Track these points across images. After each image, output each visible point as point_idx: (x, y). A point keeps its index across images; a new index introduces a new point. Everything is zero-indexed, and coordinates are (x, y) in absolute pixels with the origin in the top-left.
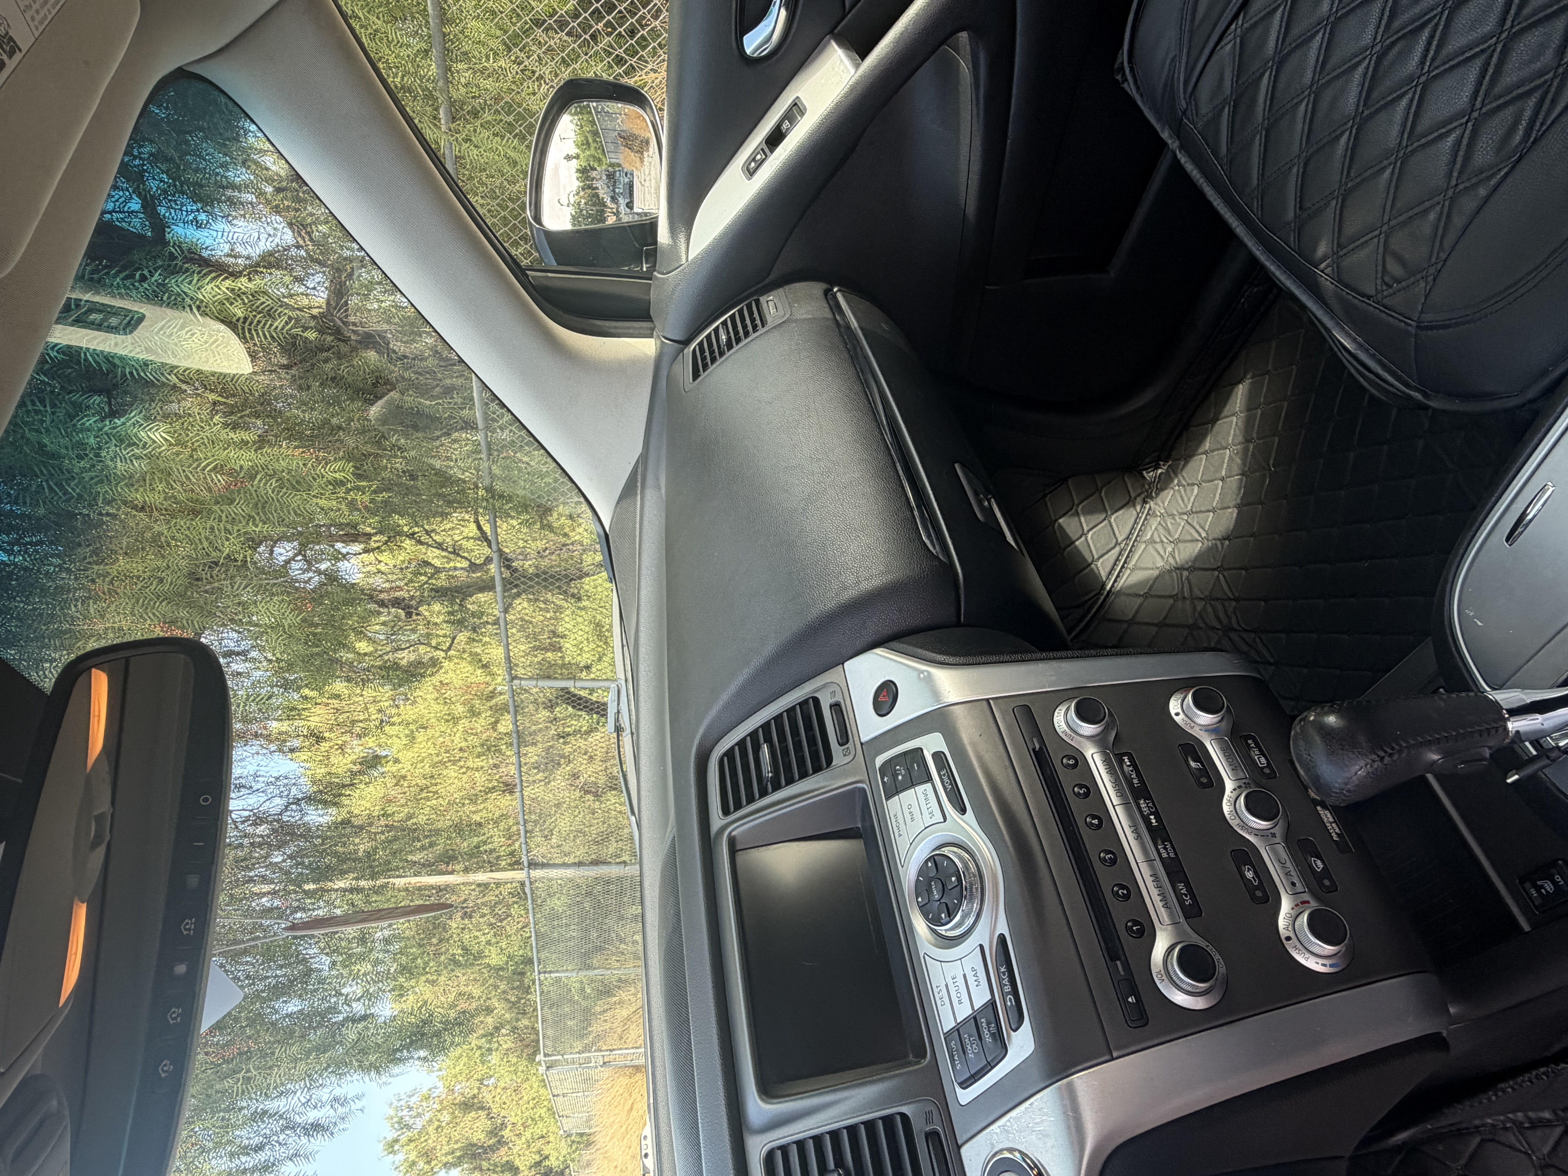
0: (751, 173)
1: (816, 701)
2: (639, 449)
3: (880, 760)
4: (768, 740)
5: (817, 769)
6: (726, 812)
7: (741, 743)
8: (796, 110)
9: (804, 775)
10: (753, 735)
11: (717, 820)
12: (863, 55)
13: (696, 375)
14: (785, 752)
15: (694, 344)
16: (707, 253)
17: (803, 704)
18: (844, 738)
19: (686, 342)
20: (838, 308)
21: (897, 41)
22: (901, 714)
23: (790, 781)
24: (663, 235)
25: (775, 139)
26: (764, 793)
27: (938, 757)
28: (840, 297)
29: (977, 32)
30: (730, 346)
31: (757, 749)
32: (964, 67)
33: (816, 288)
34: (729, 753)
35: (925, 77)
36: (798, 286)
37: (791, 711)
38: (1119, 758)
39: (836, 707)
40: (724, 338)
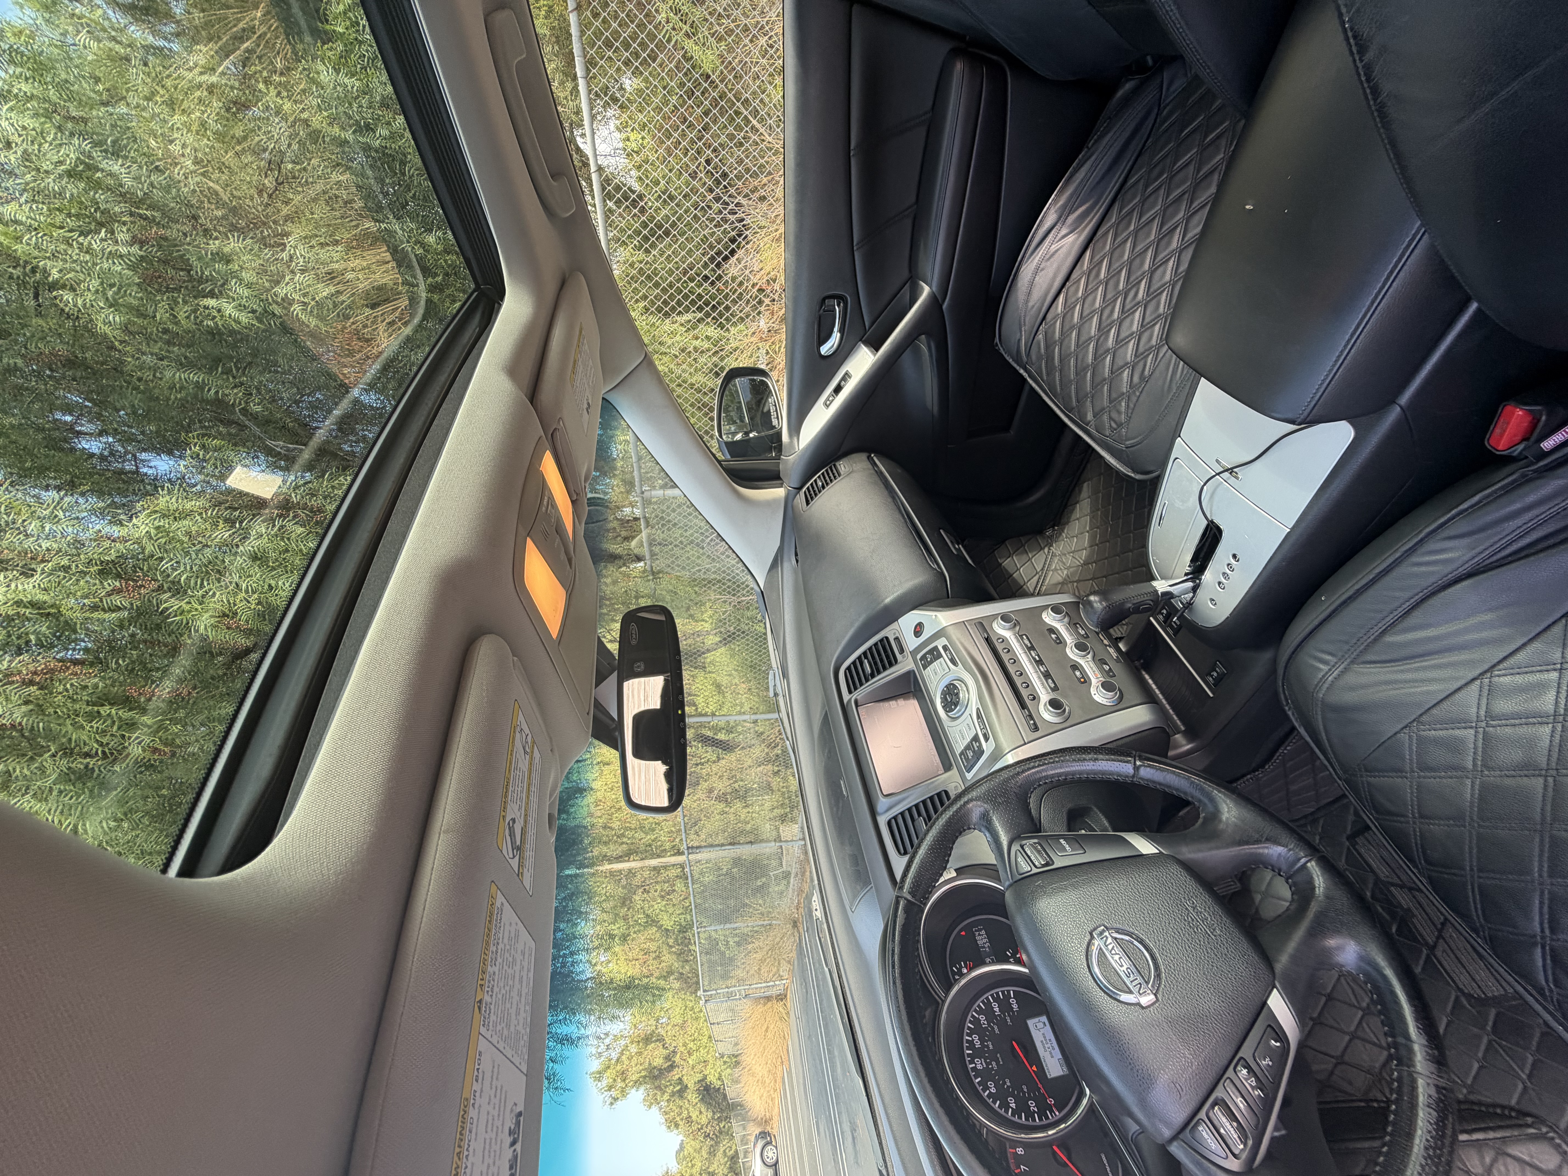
0: (827, 406)
1: (887, 638)
2: (777, 544)
3: (919, 657)
4: (866, 657)
5: (891, 665)
6: (850, 692)
7: (854, 663)
8: (846, 377)
9: (885, 669)
10: (859, 658)
11: (846, 696)
12: (877, 350)
13: (808, 503)
14: (876, 663)
15: (804, 489)
16: (809, 445)
17: (881, 640)
18: (902, 651)
19: (800, 488)
20: (875, 464)
21: (892, 343)
22: (926, 635)
23: (879, 673)
24: (785, 437)
25: (838, 389)
26: (867, 681)
27: (945, 648)
28: (875, 459)
29: (928, 334)
30: (823, 487)
31: (862, 664)
32: (924, 348)
33: (864, 456)
34: (849, 668)
35: (907, 357)
36: (854, 455)
37: (876, 644)
38: (1021, 636)
39: (897, 639)
40: (820, 484)
